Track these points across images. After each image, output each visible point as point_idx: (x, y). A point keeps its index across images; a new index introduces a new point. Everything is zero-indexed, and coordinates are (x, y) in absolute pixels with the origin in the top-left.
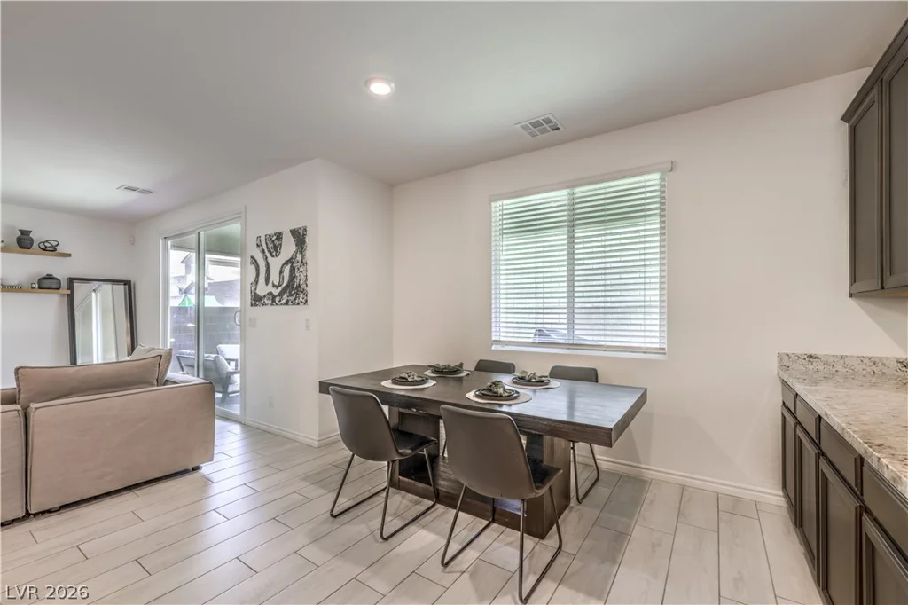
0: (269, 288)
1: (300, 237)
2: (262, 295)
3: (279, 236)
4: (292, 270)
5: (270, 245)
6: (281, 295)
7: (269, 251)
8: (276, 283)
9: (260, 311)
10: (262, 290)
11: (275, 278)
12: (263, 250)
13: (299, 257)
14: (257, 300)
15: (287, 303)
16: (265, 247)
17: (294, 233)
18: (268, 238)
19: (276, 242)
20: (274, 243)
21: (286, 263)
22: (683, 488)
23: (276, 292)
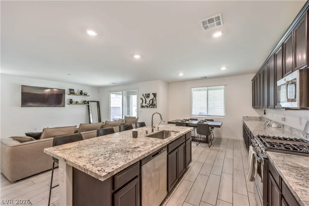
0: (146, 104)
1: (155, 95)
2: (144, 106)
3: (149, 94)
4: (153, 101)
5: (146, 96)
6: (150, 106)
7: (146, 97)
8: (148, 104)
9: (143, 109)
10: (144, 104)
11: (148, 102)
12: (144, 97)
13: (155, 99)
14: (142, 107)
15: (151, 108)
16: (145, 96)
17: (153, 94)
18: (146, 94)
19: (148, 95)
20: (148, 96)
21: (151, 100)
22: (228, 139)
23: (148, 105)
